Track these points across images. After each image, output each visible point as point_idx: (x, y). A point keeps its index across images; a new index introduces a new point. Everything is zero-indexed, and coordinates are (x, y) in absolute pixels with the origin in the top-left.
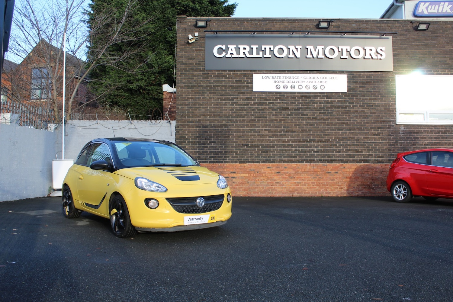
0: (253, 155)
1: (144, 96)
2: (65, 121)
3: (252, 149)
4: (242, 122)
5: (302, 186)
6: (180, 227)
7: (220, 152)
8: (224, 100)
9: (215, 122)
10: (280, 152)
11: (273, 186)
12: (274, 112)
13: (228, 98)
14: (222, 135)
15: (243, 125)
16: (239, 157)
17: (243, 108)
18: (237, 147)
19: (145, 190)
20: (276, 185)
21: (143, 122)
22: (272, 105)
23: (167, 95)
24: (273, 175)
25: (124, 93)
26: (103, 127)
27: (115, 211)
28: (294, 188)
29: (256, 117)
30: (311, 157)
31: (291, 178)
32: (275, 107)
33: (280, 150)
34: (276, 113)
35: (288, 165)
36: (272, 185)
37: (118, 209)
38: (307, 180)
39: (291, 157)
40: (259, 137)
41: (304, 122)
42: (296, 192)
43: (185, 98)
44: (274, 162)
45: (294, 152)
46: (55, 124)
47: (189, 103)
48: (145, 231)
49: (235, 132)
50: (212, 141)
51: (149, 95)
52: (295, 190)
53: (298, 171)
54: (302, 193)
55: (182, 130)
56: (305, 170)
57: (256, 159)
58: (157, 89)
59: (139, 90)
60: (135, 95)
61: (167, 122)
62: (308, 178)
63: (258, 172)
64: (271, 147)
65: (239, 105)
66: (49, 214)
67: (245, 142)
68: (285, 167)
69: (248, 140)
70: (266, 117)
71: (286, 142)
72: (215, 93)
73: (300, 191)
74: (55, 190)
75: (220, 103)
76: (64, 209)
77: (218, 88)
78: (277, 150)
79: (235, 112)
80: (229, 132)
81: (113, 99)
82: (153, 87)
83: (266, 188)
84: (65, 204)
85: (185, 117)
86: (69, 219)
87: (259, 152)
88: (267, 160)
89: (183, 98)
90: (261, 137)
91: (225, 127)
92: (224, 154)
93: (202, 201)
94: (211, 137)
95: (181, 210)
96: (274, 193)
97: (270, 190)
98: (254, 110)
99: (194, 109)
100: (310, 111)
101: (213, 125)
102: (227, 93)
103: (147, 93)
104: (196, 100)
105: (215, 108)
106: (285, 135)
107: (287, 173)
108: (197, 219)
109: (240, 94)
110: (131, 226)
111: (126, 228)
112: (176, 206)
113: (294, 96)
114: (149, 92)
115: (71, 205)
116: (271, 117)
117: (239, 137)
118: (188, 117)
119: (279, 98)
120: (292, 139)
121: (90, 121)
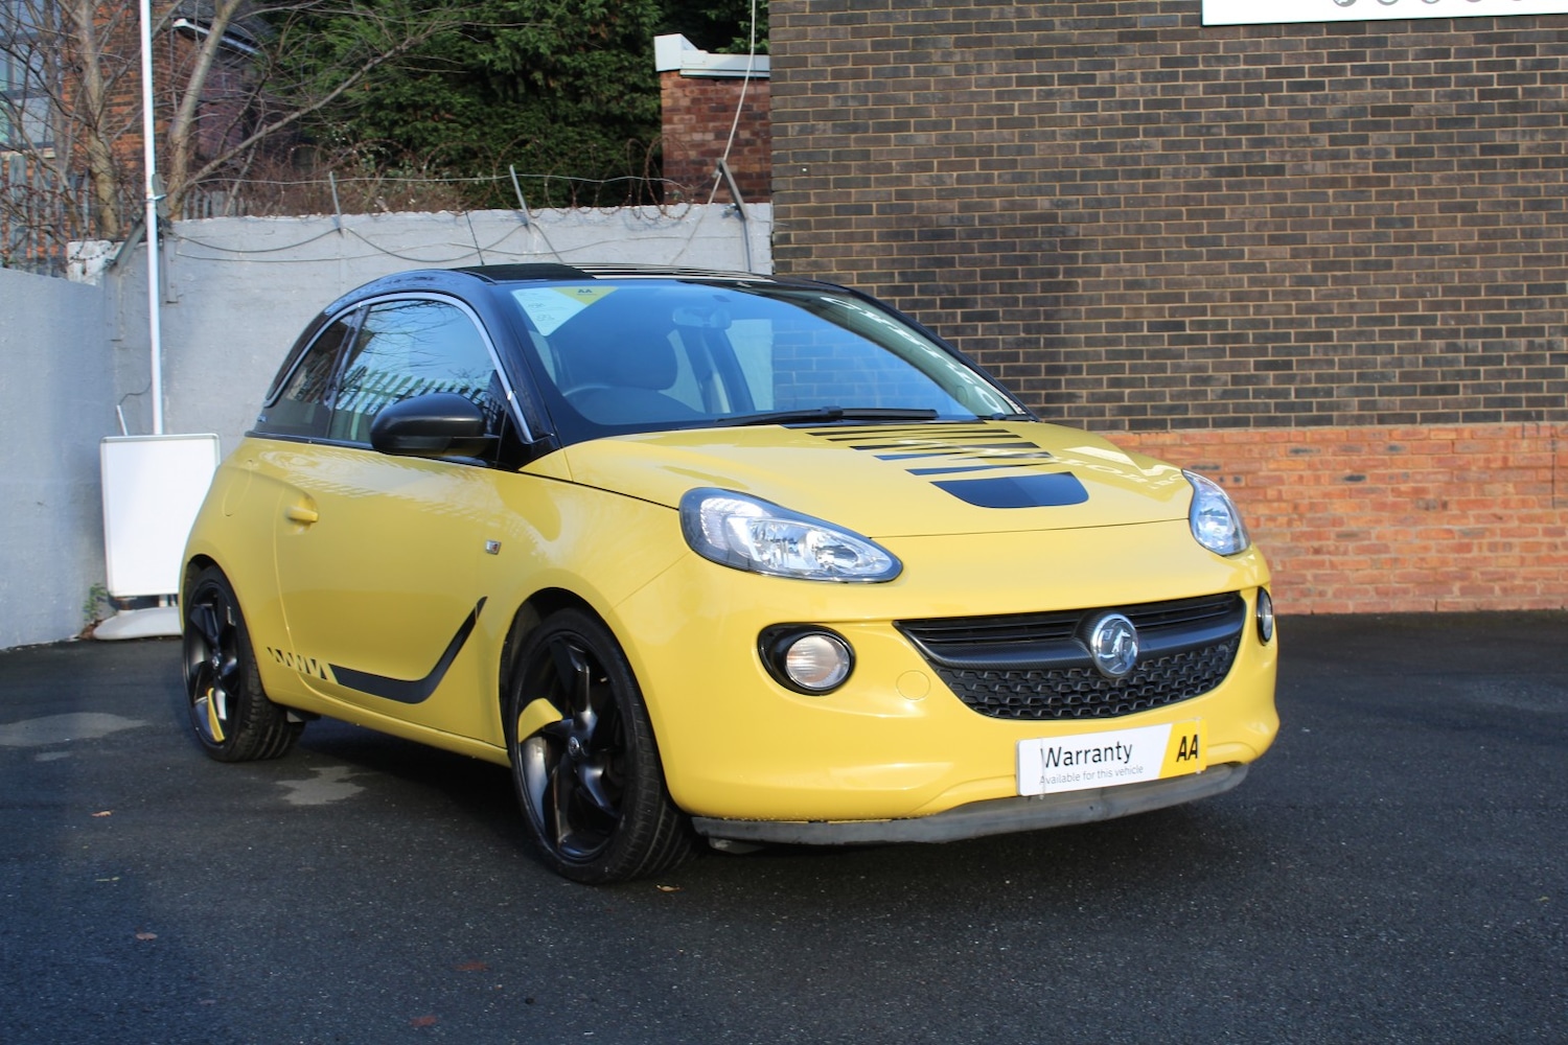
0: (1207, 381)
1: (555, 106)
2: (158, 225)
3: (1203, 349)
4: (1143, 202)
5: (1488, 554)
6: (989, 813)
7: (1023, 371)
8: (1041, 81)
9: (991, 205)
10: (1362, 364)
11: (1326, 557)
12: (1324, 137)
13: (1059, 67)
14: (1030, 274)
15: (1149, 216)
16: (1132, 397)
17: (1148, 119)
18: (1117, 341)
19: (749, 567)
20: (1342, 549)
21: (595, 213)
22: (1314, 99)
23: (679, 93)
24: (1327, 495)
25: (450, 91)
26: (372, 250)
27: (543, 712)
28: (1444, 562)
29: (1219, 172)
30: (1539, 388)
31: (1427, 509)
32: (1332, 111)
33: (1360, 350)
34: (1333, 141)
35: (1407, 433)
36: (1317, 551)
37: (567, 702)
38: (1522, 520)
39: (1426, 391)
40: (1240, 283)
41: (1500, 192)
42: (1456, 587)
43: (821, 74)
44: (1328, 421)
45: (1439, 362)
46: (107, 243)
47: (844, 100)
48: (762, 843)
49: (1105, 259)
50: (979, 309)
51: (577, 99)
52: (1447, 573)
53: (1464, 468)
54: (1491, 590)
55: (807, 252)
56: (1505, 460)
57: (1225, 408)
58: (618, 70)
59: (525, 74)
60: (505, 100)
61: (727, 215)
62: (1524, 503)
63: (1237, 480)
64: (1309, 337)
65: (1123, 105)
66: (108, 741)
67: (1160, 312)
68: (1392, 448)
69: (1179, 298)
70: (1279, 170)
71: (1396, 307)
72: (988, 42)
73: (1480, 583)
74: (118, 604)
75: (1014, 95)
76: (199, 708)
77: (1002, 14)
78: (1346, 349)
79: (1101, 148)
80: (1073, 259)
81: (394, 123)
82: (596, 54)
83: (1284, 564)
84: (205, 678)
85: (825, 184)
86: (232, 766)
87: (1245, 366)
88: (1291, 407)
89: (807, 76)
90: (1252, 282)
91: (1049, 232)
92: (1044, 385)
93: (1123, 633)
94: (973, 290)
95: (993, 696)
96: (1330, 593)
97: (1309, 574)
98: (1209, 127)
99: (871, 134)
100: (1533, 122)
101: (982, 220)
102: (1052, 40)
103: (568, 87)
104: (880, 86)
105: (988, 124)
106: (1388, 265)
107: (1406, 477)
108: (1098, 756)
109: (1129, 45)
110: (664, 808)
111: (630, 822)
112: (969, 670)
113: (1436, 41)
114: (579, 83)
115: (241, 685)
116: (1309, 165)
117: (1130, 285)
118: (838, 183)
119: (1350, 57)
120: (1430, 290)
121: (297, 219)
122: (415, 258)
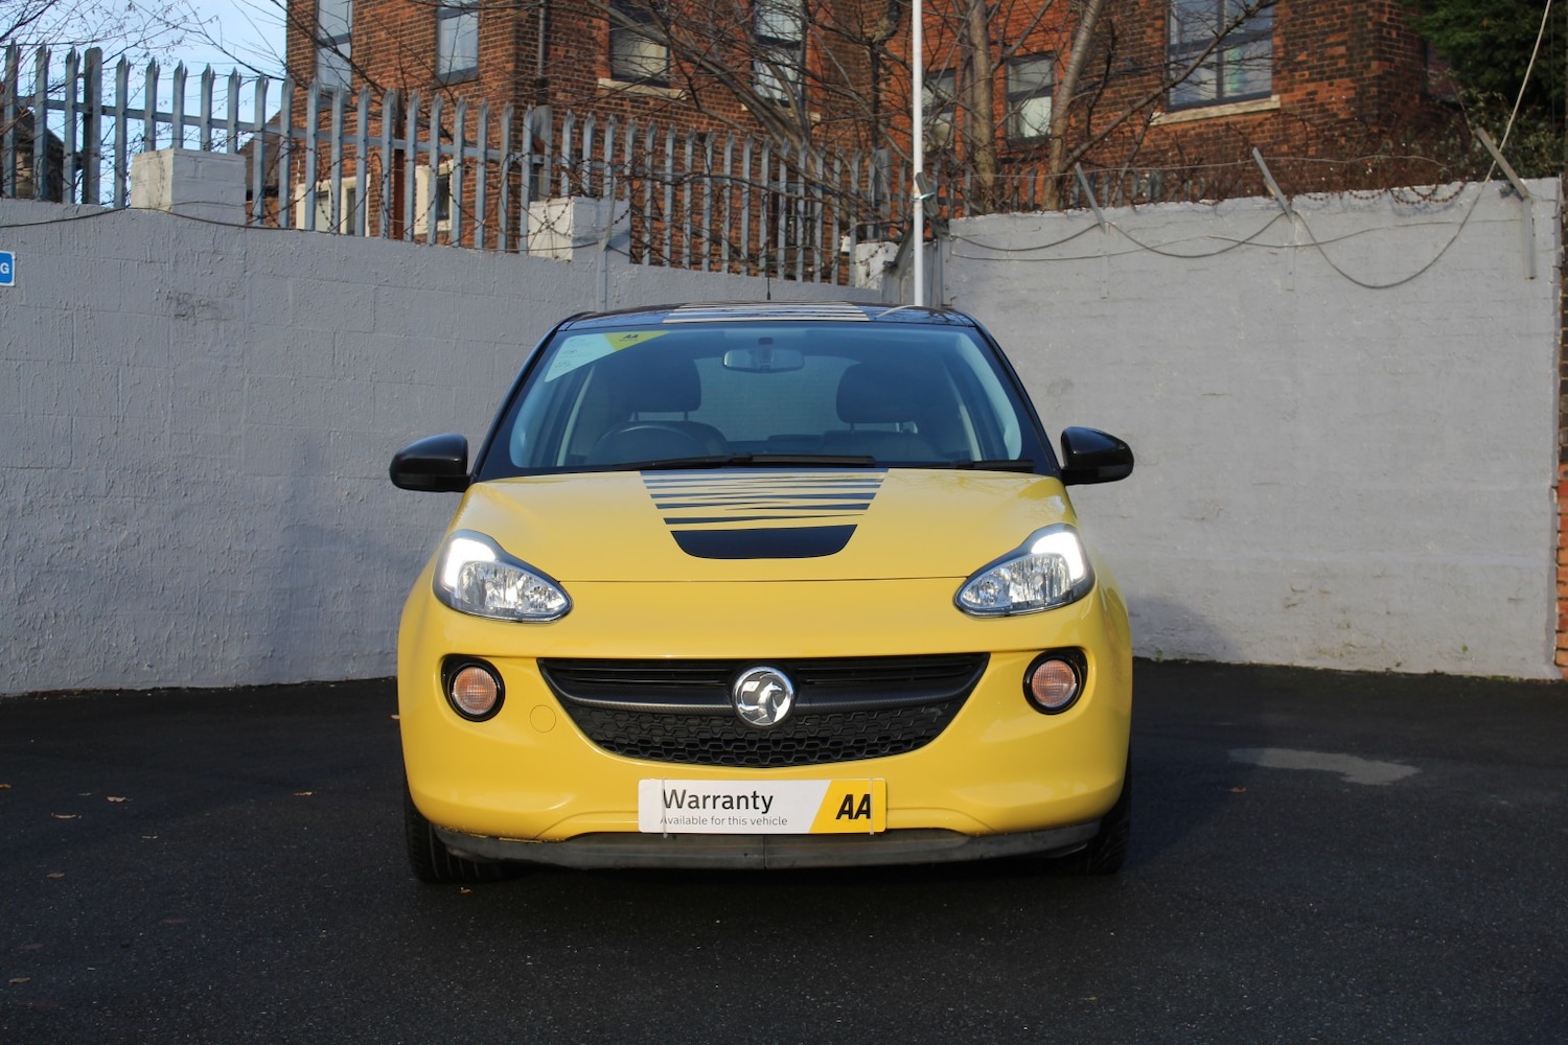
46: (887, 245)
61: (1502, 194)
93: (772, 686)
95: (625, 735)
108: (729, 803)
121: (1061, 215)
122: (1174, 253)
